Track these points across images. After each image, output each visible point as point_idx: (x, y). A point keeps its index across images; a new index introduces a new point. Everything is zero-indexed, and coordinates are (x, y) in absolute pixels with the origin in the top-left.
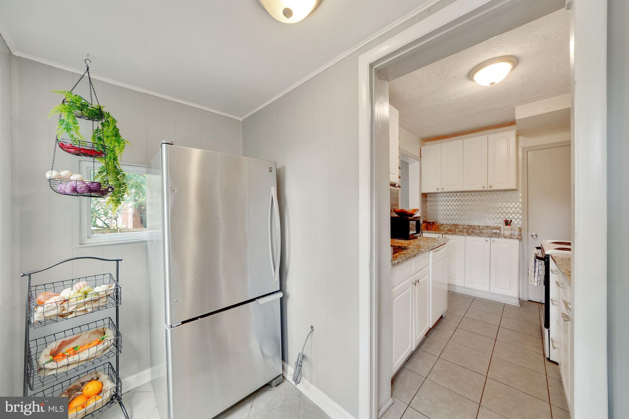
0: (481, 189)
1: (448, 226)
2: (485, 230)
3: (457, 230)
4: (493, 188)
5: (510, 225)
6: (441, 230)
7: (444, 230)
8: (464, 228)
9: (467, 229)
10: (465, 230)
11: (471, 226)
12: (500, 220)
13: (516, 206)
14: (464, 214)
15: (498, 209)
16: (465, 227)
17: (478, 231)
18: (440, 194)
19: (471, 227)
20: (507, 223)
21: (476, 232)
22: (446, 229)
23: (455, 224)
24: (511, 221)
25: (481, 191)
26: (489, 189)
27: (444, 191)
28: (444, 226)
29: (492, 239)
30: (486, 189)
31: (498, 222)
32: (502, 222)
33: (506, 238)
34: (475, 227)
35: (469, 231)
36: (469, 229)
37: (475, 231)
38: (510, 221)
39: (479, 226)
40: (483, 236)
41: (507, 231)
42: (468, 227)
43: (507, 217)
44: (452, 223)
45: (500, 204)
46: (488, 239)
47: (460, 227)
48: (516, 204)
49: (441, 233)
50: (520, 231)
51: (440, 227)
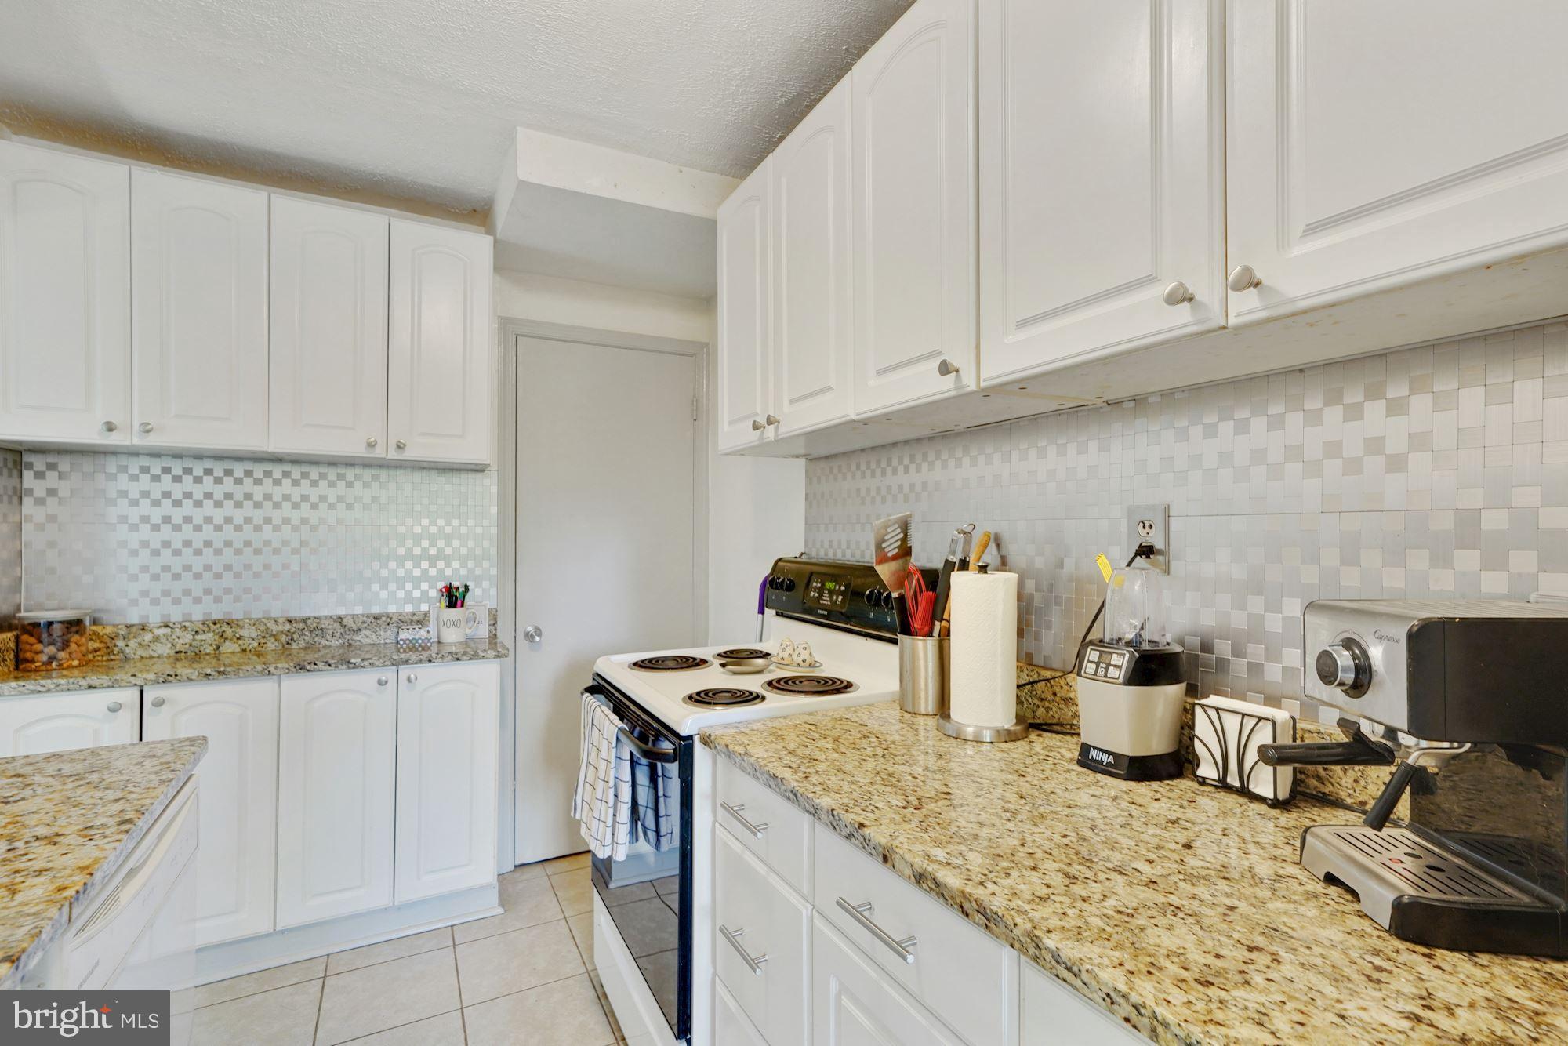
0: (359, 450)
1: (178, 632)
2: (367, 632)
3: (229, 647)
4: (411, 454)
5: (462, 606)
6: (127, 659)
7: (151, 657)
8: (267, 634)
9: (283, 638)
10: (271, 645)
11: (305, 620)
12: (425, 586)
14: (267, 567)
15: (417, 539)
16: (275, 629)
17: (335, 643)
18: (123, 461)
19: (302, 626)
20: (454, 598)
21: (325, 647)
22: (164, 649)
23: (215, 617)
24: (467, 587)
25: (350, 463)
26: (393, 454)
27: (154, 441)
28: (148, 637)
29: (405, 671)
30: (379, 452)
31: (417, 594)
32: (433, 593)
33: (458, 659)
34: (324, 624)
35: (294, 646)
36: (296, 637)
37: (324, 642)
38: (462, 590)
39: (340, 620)
40: (366, 663)
41: (452, 628)
42: (287, 626)
43: (448, 572)
44: (198, 616)
45: (425, 522)
46: (389, 674)
47: (244, 633)
49: (134, 680)
50: (493, 622)
51: (121, 643)
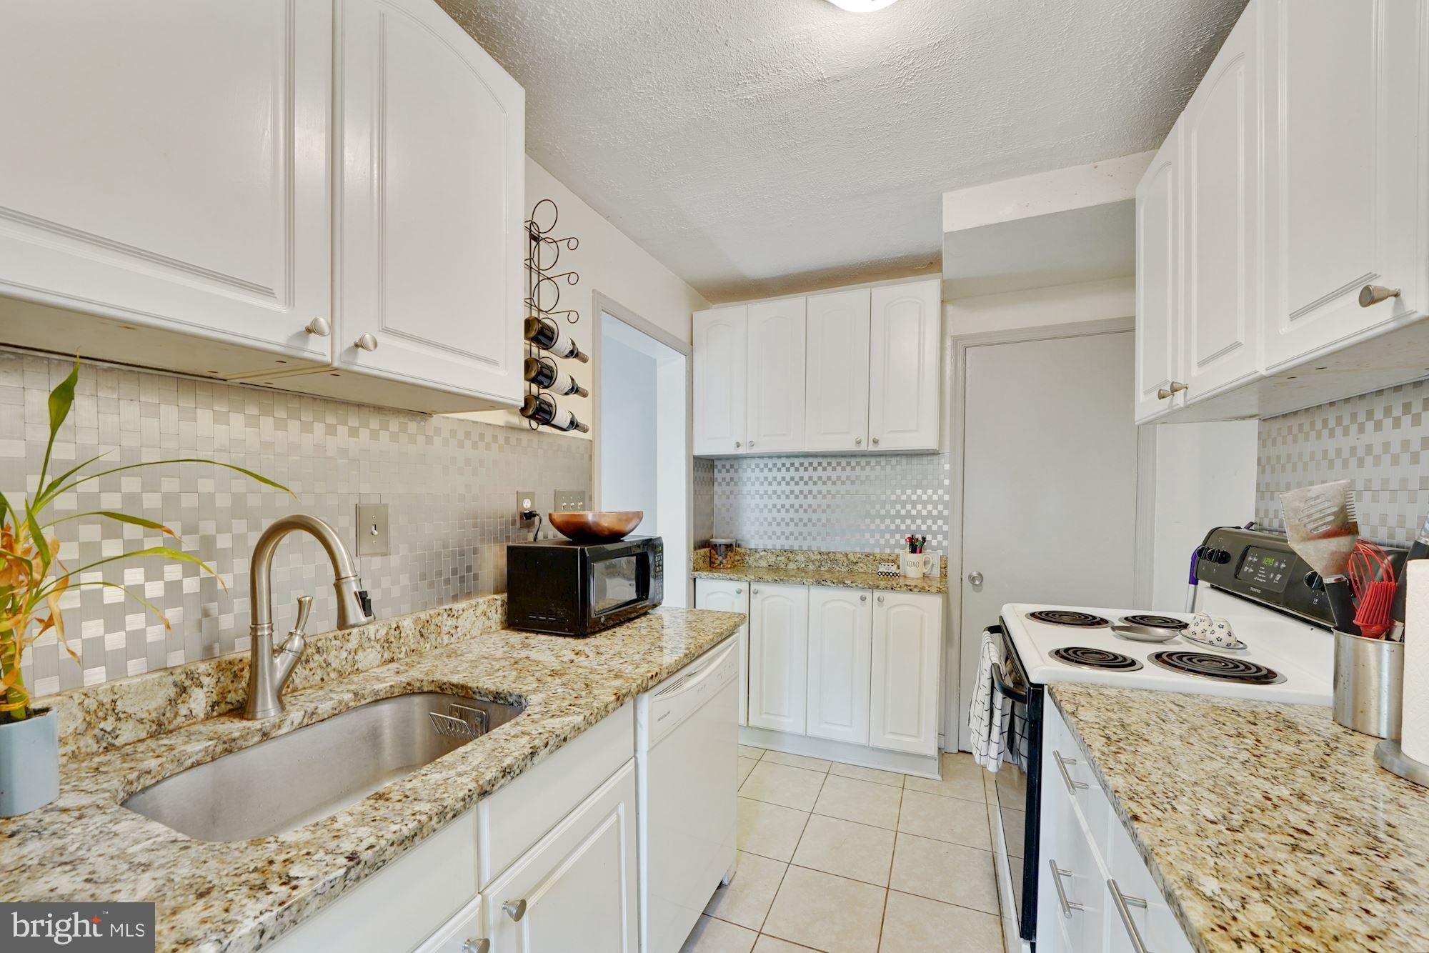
0: (849, 446)
1: (770, 555)
2: (861, 565)
3: (792, 566)
4: (882, 447)
5: (920, 552)
6: (750, 567)
7: (759, 567)
8: (809, 560)
9: (817, 563)
10: (811, 567)
11: (828, 554)
12: (898, 536)
13: (935, 498)
14: (810, 520)
15: (893, 504)
16: (813, 557)
17: (844, 569)
18: (749, 461)
19: (826, 557)
20: (915, 546)
21: (838, 571)
22: (763, 563)
23: (786, 548)
24: (924, 539)
25: (853, 455)
26: (872, 448)
27: (756, 450)
28: (758, 556)
29: (877, 594)
30: (863, 447)
31: (892, 541)
32: (903, 542)
33: (911, 590)
34: (838, 557)
35: (822, 569)
36: (823, 563)
37: (838, 568)
38: (920, 539)
39: (846, 555)
40: (854, 585)
41: (912, 565)
42: (819, 557)
43: (913, 527)
44: (778, 547)
45: (898, 492)
46: (868, 594)
47: (798, 558)
48: (935, 493)
49: (746, 579)
50: (943, 566)
51: (747, 558)
